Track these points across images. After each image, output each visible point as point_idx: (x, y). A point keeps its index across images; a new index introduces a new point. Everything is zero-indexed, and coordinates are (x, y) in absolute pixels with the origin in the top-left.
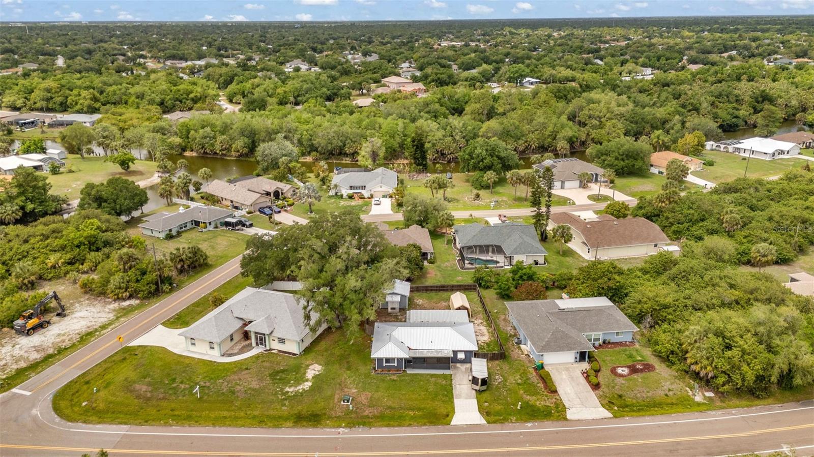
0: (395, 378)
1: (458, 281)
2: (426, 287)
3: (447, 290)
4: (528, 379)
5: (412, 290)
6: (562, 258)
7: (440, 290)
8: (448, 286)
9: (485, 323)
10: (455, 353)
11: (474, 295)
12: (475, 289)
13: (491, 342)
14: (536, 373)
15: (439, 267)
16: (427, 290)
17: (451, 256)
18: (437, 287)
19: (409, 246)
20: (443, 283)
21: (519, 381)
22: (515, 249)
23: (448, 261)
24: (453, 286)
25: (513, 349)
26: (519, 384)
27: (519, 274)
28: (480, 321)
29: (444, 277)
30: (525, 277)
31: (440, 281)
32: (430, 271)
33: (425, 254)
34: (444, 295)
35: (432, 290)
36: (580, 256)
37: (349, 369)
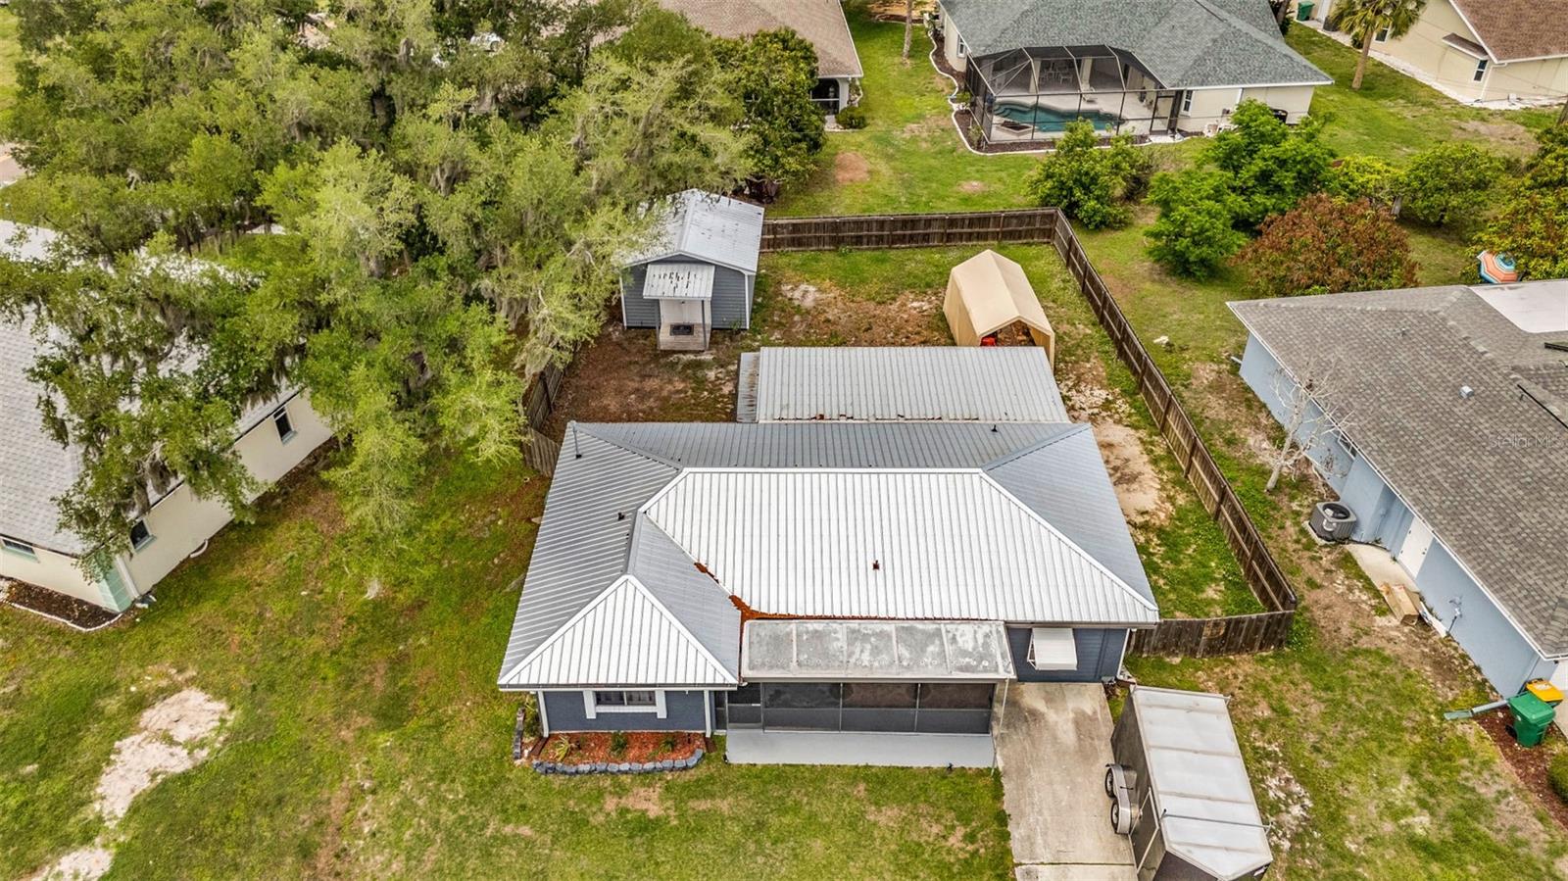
0: (650, 803)
1: (966, 200)
2: (836, 226)
3: (926, 238)
4: (1475, 808)
5: (773, 240)
6: (1368, 103)
7: (894, 241)
8: (929, 222)
9: (1123, 406)
10: (1020, 636)
11: (1048, 259)
12: (1049, 234)
13: (1181, 516)
14: (1518, 762)
15: (884, 140)
16: (837, 242)
17: (931, 99)
18: (881, 224)
19: (762, 40)
20: (905, 210)
21: (1421, 823)
22: (1199, 61)
23: (919, 117)
24: (952, 222)
25: (1309, 569)
26: (1424, 847)
27: (1257, 165)
28: (1101, 395)
29: (907, 185)
30: (1288, 179)
31: (890, 200)
32: (848, 155)
33: (826, 88)
34: (917, 260)
35: (858, 240)
36: (1438, 95)
37: (392, 714)
